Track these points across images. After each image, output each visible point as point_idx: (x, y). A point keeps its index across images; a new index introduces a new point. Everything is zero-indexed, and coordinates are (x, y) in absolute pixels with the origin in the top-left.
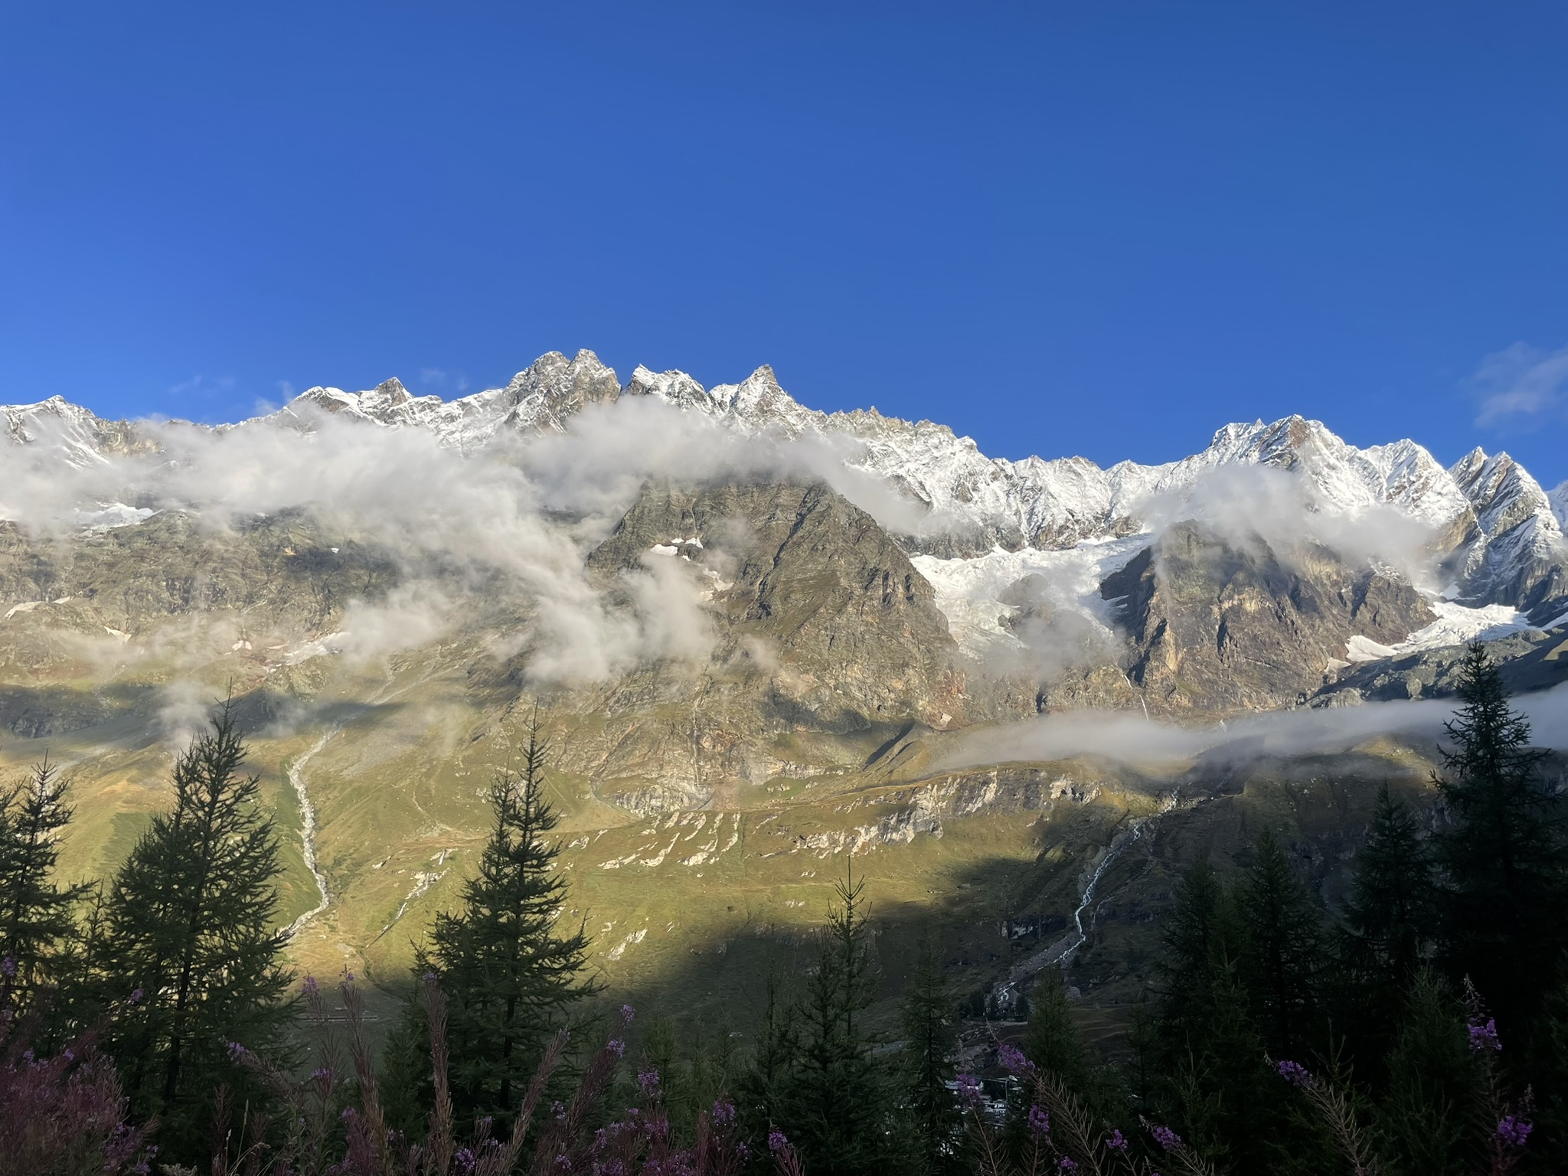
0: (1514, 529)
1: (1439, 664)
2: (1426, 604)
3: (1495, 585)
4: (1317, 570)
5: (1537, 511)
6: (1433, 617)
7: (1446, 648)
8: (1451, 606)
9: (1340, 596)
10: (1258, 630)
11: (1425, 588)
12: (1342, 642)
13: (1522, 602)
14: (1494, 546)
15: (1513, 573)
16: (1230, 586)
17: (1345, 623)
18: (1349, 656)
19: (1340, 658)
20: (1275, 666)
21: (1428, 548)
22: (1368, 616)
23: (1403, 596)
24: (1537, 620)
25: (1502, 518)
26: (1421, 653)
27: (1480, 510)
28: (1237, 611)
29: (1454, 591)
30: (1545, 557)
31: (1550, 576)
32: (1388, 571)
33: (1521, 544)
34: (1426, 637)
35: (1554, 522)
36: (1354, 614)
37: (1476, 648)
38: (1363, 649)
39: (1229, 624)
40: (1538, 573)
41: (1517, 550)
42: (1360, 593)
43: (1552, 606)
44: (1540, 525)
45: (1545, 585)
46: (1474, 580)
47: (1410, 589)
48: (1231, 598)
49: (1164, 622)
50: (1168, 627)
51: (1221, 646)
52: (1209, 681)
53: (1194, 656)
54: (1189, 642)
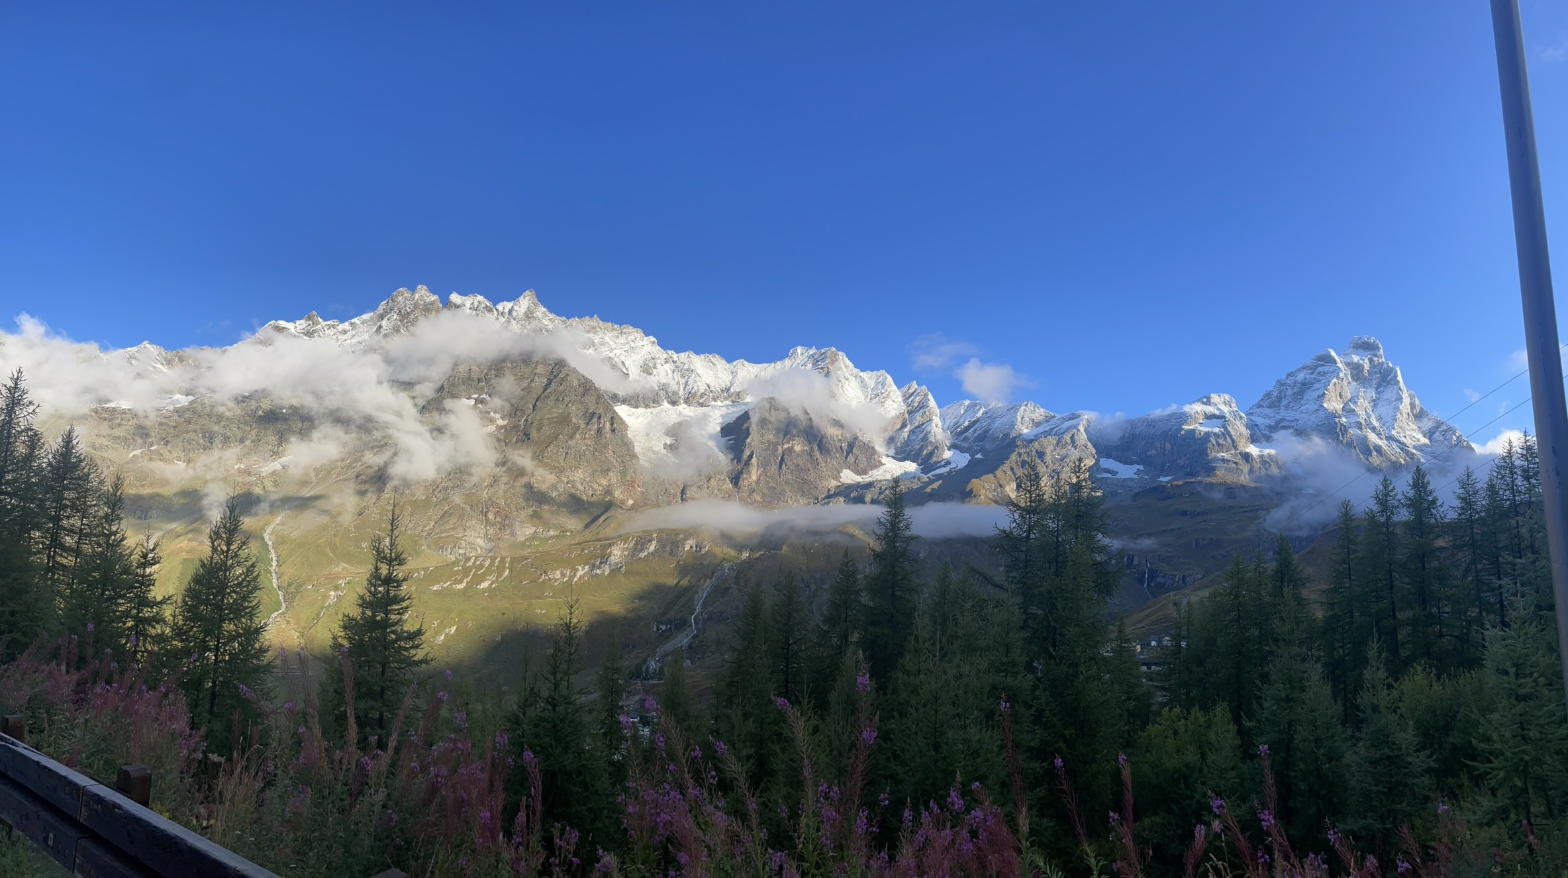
0: (922, 425)
1: (881, 488)
2: (879, 457)
3: (911, 451)
4: (832, 432)
5: (934, 418)
6: (881, 464)
7: (885, 480)
8: (890, 459)
9: (841, 447)
10: (800, 462)
11: (880, 448)
12: (839, 472)
13: (920, 461)
14: (912, 432)
15: (919, 446)
16: (789, 436)
17: (842, 462)
18: (841, 480)
19: (837, 480)
20: (806, 482)
21: (885, 430)
22: (853, 459)
23: (870, 451)
24: (925, 471)
25: (918, 418)
26: (874, 482)
27: (910, 412)
28: (791, 450)
29: (892, 452)
30: (933, 441)
31: (934, 450)
32: (865, 438)
33: (924, 432)
34: (877, 474)
35: (940, 425)
36: (846, 458)
37: (896, 481)
38: (848, 477)
39: (786, 457)
40: (929, 448)
41: (922, 435)
42: (851, 446)
43: (932, 465)
44: (934, 424)
45: (931, 454)
46: (902, 447)
47: (873, 448)
48: (788, 442)
49: (752, 452)
50: (754, 456)
51: (780, 467)
52: (772, 487)
53: (766, 473)
54: (764, 465)
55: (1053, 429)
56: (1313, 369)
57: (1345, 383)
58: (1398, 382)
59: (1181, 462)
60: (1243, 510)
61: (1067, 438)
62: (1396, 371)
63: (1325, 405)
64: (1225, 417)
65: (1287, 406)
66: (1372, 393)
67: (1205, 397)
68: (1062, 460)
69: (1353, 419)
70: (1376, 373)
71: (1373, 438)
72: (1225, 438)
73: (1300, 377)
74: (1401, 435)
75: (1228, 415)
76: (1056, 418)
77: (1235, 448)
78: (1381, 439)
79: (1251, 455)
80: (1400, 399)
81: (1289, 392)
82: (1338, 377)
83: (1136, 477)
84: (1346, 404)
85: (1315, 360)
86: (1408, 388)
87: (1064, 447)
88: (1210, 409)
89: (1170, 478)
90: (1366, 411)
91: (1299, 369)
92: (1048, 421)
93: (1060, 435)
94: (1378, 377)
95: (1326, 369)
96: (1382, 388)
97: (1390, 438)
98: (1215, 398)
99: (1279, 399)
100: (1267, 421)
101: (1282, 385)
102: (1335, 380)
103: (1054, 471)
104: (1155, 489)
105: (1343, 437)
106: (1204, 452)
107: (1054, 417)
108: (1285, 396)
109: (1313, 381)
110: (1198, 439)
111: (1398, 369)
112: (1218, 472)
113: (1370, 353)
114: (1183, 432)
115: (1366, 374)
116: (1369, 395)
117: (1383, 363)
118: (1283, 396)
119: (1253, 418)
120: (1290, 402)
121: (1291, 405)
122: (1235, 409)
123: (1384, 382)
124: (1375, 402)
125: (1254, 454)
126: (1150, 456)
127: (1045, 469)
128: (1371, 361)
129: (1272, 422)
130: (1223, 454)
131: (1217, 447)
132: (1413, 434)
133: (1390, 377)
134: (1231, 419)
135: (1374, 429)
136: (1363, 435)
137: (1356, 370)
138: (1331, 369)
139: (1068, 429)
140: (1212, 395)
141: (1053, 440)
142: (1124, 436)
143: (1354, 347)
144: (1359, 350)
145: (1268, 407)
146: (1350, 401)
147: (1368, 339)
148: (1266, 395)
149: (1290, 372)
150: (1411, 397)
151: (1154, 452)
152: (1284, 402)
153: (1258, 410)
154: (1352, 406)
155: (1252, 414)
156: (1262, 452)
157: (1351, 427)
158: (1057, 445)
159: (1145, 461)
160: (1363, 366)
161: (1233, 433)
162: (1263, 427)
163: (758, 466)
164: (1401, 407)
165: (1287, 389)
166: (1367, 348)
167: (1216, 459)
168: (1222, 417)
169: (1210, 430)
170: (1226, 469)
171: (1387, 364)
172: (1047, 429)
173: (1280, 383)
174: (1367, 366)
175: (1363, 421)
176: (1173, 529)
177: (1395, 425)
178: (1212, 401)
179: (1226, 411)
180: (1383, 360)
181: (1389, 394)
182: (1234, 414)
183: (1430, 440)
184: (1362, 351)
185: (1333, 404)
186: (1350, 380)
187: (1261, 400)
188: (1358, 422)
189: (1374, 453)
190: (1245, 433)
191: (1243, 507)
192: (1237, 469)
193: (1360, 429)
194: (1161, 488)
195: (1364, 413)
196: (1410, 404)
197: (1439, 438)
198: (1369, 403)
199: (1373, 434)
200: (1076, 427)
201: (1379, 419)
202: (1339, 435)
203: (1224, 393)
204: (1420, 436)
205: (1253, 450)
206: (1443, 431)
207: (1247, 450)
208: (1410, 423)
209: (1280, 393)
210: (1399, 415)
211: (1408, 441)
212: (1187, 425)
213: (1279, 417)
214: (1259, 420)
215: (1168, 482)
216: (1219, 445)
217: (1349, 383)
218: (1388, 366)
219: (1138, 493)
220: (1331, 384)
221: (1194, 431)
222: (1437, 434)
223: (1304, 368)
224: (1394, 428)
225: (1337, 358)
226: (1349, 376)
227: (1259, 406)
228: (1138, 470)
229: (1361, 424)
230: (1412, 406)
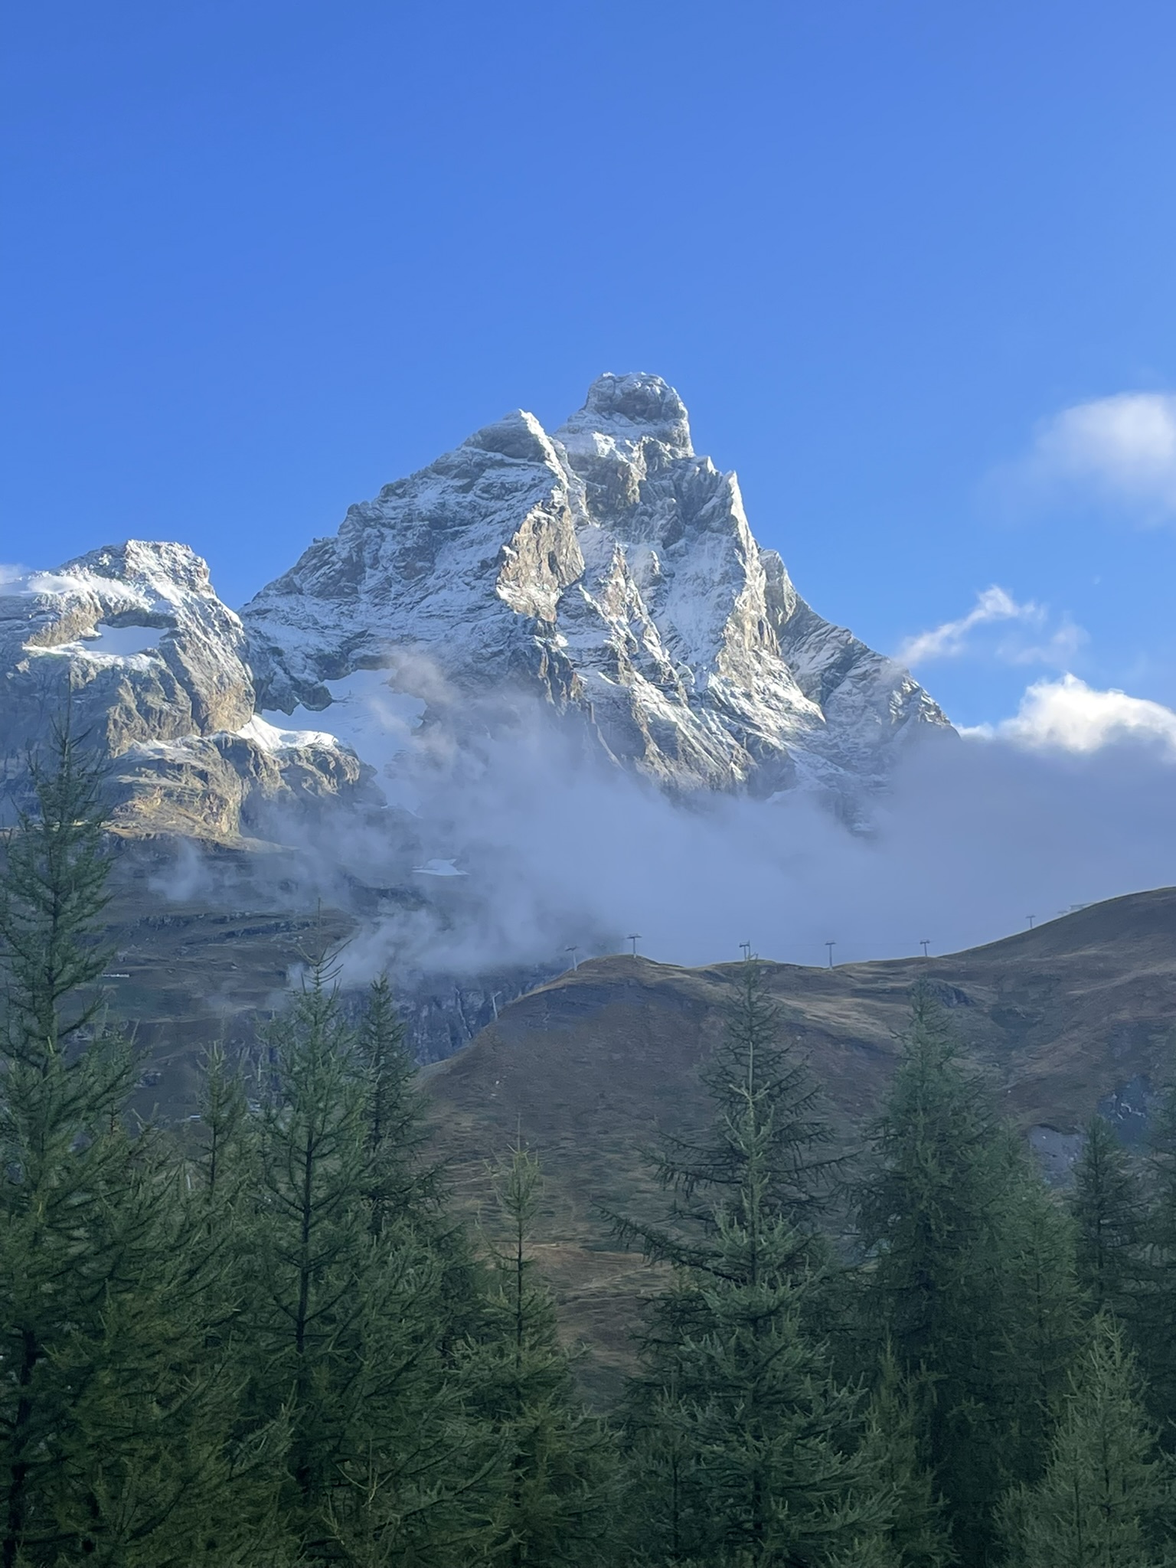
56: (470, 474)
57: (569, 523)
58: (732, 521)
60: (225, 929)
62: (728, 488)
63: (504, 593)
64: (172, 622)
65: (380, 594)
66: (650, 556)
67: (108, 551)
69: (590, 639)
70: (665, 492)
71: (648, 696)
72: (170, 695)
73: (427, 499)
74: (737, 691)
75: (182, 615)
77: (203, 723)
78: (675, 702)
79: (257, 750)
80: (737, 577)
81: (390, 547)
82: (547, 505)
84: (569, 591)
85: (477, 444)
86: (763, 544)
88: (120, 592)
90: (631, 615)
91: (424, 475)
94: (672, 507)
95: (511, 476)
96: (682, 542)
97: (701, 699)
98: (142, 556)
99: (354, 570)
100: (314, 641)
101: (367, 522)
102: (538, 513)
105: (557, 697)
106: (94, 733)
108: (376, 560)
109: (467, 515)
110: (78, 692)
111: (733, 480)
112: (139, 805)
113: (650, 427)
114: (24, 666)
115: (634, 493)
116: (640, 563)
117: (688, 460)
118: (367, 558)
119: (265, 626)
120: (389, 581)
121: (395, 588)
122: (207, 596)
123: (688, 521)
124: (659, 586)
125: (263, 746)
128: (651, 453)
129: (329, 645)
130: (161, 745)
131: (139, 721)
132: (773, 688)
133: (709, 506)
134: (193, 627)
135: (653, 672)
136: (621, 691)
137: (604, 482)
138: (527, 477)
140: (132, 544)
143: (599, 410)
144: (617, 417)
145: (319, 594)
146: (582, 580)
147: (645, 382)
148: (313, 553)
149: (393, 481)
150: (771, 570)
152: (372, 579)
153: (283, 604)
154: (588, 597)
156: (293, 739)
157: (583, 666)
160: (627, 470)
161: (196, 674)
162: (298, 661)
164: (738, 602)
165: (382, 536)
166: (641, 414)
167: (135, 764)
168: (160, 620)
169: (120, 662)
170: (168, 793)
171: (701, 464)
173: (360, 517)
174: (638, 472)
175: (620, 646)
177: (719, 658)
178: (131, 563)
179: (177, 603)
180: (690, 451)
181: (705, 560)
182: (203, 612)
183: (823, 702)
184: (625, 420)
185: (529, 592)
186: (585, 512)
187: (297, 570)
188: (606, 648)
189: (653, 747)
190: (236, 676)
191: (222, 921)
192: (206, 795)
193: (612, 669)
195: (624, 620)
196: (768, 592)
197: (849, 700)
198: (642, 588)
199: (649, 688)
201: (671, 639)
203: (171, 540)
204: (795, 696)
205: (263, 734)
206: (864, 677)
207: (243, 734)
208: (764, 653)
209: (360, 549)
210: (732, 627)
211: (757, 711)
212: (41, 640)
213: (351, 627)
214: (286, 638)
216: (147, 712)
217: (581, 523)
218: (704, 471)
220: (525, 525)
221: (62, 662)
222: (846, 685)
223: (441, 469)
224: (715, 669)
225: (545, 441)
226: (582, 502)
227: (289, 588)
229: (614, 655)
230: (774, 597)
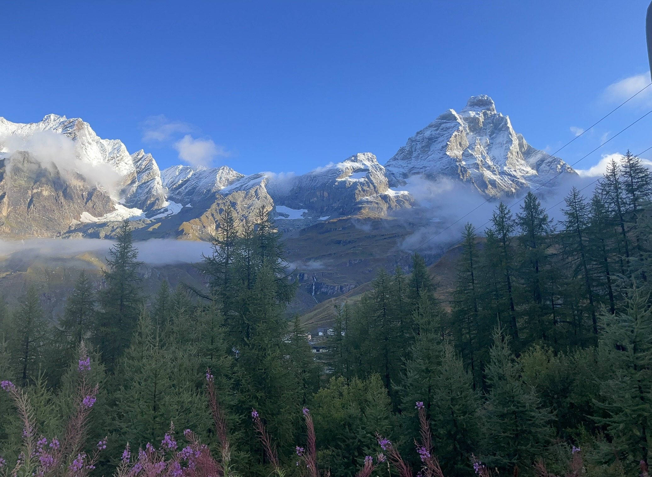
0: (147, 182)
1: (113, 227)
2: (113, 204)
3: (138, 201)
4: (75, 183)
5: (156, 177)
6: (114, 209)
7: (117, 221)
8: (122, 206)
9: (82, 195)
10: (47, 204)
11: (114, 198)
12: (79, 214)
13: (145, 209)
14: (140, 187)
15: (144, 198)
16: (38, 183)
17: (82, 206)
18: (81, 220)
19: (77, 220)
20: (51, 220)
21: (118, 184)
22: (91, 205)
23: (106, 199)
24: (148, 216)
25: (145, 177)
26: (107, 222)
27: (138, 173)
28: (39, 194)
29: (123, 201)
30: (155, 194)
31: (155, 201)
32: (102, 189)
33: (149, 188)
34: (110, 216)
35: (161, 183)
36: (86, 203)
37: (126, 222)
38: (87, 217)
39: (34, 199)
40: (152, 199)
41: (147, 190)
42: (90, 195)
43: (154, 212)
44: (156, 182)
45: (153, 204)
46: (131, 198)
47: (108, 197)
48: (37, 188)
49: (5, 193)
50: (6, 196)
51: (29, 207)
52: (20, 222)
53: (16, 210)
54: (14, 204)
55: (242, 186)
56: (438, 126)
57: (464, 134)
58: (508, 128)
59: (335, 205)
60: (384, 237)
61: (252, 192)
62: (506, 120)
63: (448, 153)
64: (369, 170)
65: (417, 157)
66: (486, 139)
67: (353, 156)
68: (249, 208)
69: (471, 162)
70: (490, 123)
71: (488, 174)
72: (369, 186)
73: (427, 134)
74: (512, 170)
75: (370, 168)
76: (245, 178)
77: (377, 192)
78: (495, 174)
79: (389, 197)
80: (510, 142)
81: (419, 146)
82: (458, 130)
83: (302, 218)
84: (465, 151)
85: (439, 119)
86: (517, 132)
87: (250, 198)
88: (357, 165)
89: (327, 217)
90: (482, 154)
91: (426, 128)
92: (239, 180)
93: (247, 190)
94: (491, 127)
95: (448, 125)
96: (494, 135)
97: (503, 173)
98: (361, 156)
99: (410, 153)
100: (402, 170)
101: (413, 141)
102: (456, 133)
103: (243, 216)
104: (316, 226)
105: (463, 177)
106: (352, 196)
107: (243, 177)
108: (416, 150)
109: (438, 136)
110: (348, 188)
111: (508, 118)
112: (363, 211)
113: (484, 108)
114: (336, 184)
115: (481, 125)
116: (484, 141)
117: (495, 114)
118: (413, 150)
119: (390, 169)
120: (419, 154)
121: (420, 156)
122: (376, 163)
123: (496, 129)
124: (489, 147)
125: (391, 196)
126: (313, 202)
127: (236, 215)
128: (485, 114)
129: (406, 171)
130: (367, 198)
131: (362, 193)
132: (522, 168)
133: (501, 125)
134: (373, 171)
135: (489, 168)
136: (480, 173)
137: (473, 124)
138: (452, 125)
139: (253, 185)
140: (358, 154)
141: (242, 194)
142: (293, 189)
143: (470, 106)
144: (475, 107)
145: (402, 160)
146: (468, 148)
147: (482, 97)
148: (400, 150)
149: (419, 131)
150: (520, 139)
151: (315, 199)
152: (415, 154)
153: (394, 163)
154: (470, 151)
155: (389, 166)
156: (398, 193)
157: (470, 168)
158: (245, 197)
159: (310, 206)
160: (478, 119)
161: (374, 181)
162: (398, 175)
163: (9, 204)
164: (511, 148)
165: (417, 144)
166: (482, 105)
167: (361, 202)
168: (366, 170)
169: (357, 180)
170: (369, 208)
171: (499, 115)
172: (238, 186)
173: (411, 140)
174: (482, 119)
175: (479, 162)
176: (330, 254)
177: (507, 162)
178: (358, 158)
179: (369, 166)
180: (495, 112)
181: (501, 138)
182: (375, 167)
183: (537, 170)
184: (477, 107)
185: (455, 152)
186: (468, 131)
187: (396, 155)
188: (476, 163)
189: (490, 186)
190: (384, 181)
191: (383, 235)
192: (378, 208)
193: (478, 168)
194: (320, 226)
195: (480, 156)
196: (519, 144)
197: (545, 169)
198: (484, 147)
199: (488, 172)
200: (259, 184)
201: (493, 159)
202: (460, 175)
203: (367, 152)
204: (529, 169)
205: (391, 193)
206: (549, 162)
207: (386, 193)
208: (519, 160)
209: (411, 148)
210: (509, 154)
211: (518, 174)
212: (340, 178)
213: (410, 166)
214: (395, 170)
215: (326, 221)
216: (364, 191)
217: (467, 134)
218: (500, 116)
219: (304, 229)
220: (452, 136)
221: (345, 182)
222: (544, 165)
223: (430, 126)
224: (506, 165)
225: (457, 115)
226: (467, 129)
227: (395, 159)
228: (304, 213)
229: (478, 165)
230: (521, 145)
